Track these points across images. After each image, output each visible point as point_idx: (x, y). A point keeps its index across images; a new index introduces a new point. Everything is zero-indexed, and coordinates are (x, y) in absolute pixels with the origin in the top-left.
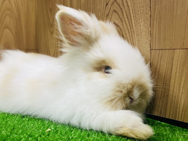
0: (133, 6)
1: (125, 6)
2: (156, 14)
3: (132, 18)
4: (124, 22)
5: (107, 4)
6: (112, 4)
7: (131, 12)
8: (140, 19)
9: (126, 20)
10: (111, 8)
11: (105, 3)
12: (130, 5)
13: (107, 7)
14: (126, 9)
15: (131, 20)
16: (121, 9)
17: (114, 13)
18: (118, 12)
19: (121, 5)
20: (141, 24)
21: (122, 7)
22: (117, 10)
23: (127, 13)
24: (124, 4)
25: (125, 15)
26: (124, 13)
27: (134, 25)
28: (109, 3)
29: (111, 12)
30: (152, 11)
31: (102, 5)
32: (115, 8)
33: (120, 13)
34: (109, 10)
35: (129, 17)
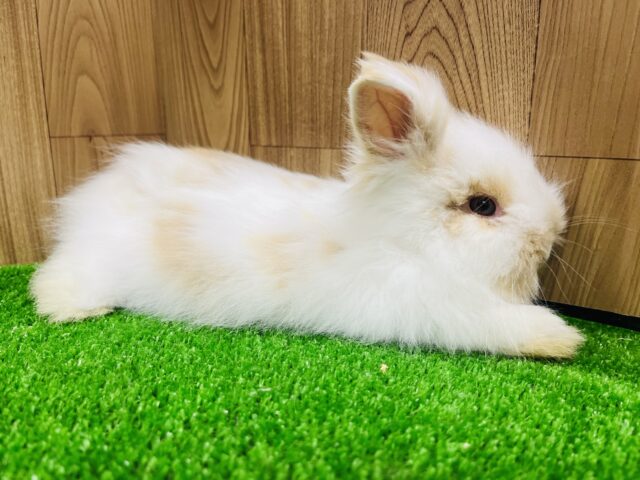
0: (486, 46)
1: (463, 46)
2: (549, 73)
3: (483, 77)
4: (457, 85)
5: (408, 35)
6: (425, 35)
7: (481, 62)
8: (505, 80)
9: (465, 79)
10: (422, 45)
11: (403, 28)
12: (477, 44)
13: (409, 40)
14: (465, 53)
15: (479, 82)
16: (451, 52)
17: (430, 58)
18: (442, 58)
19: (451, 41)
20: (506, 94)
21: (455, 46)
22: (438, 52)
23: (469, 63)
24: (462, 38)
25: (462, 69)
26: (460, 61)
27: (485, 94)
28: (416, 32)
29: (419, 54)
30: (540, 65)
31: (395, 34)
32: (433, 47)
33: (448, 61)
34: (414, 49)
35: (474, 75)
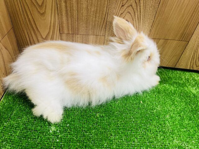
0: (144, 12)
1: (138, 11)
3: (141, 20)
4: (135, 21)
5: (123, 6)
6: (128, 7)
7: (142, 16)
8: (147, 21)
9: (137, 20)
10: (126, 9)
11: (121, 4)
12: (142, 11)
13: (123, 7)
14: (138, 13)
15: (140, 21)
16: (134, 12)
17: (128, 13)
18: (132, 14)
19: (135, 10)
20: (146, 24)
22: (131, 12)
23: (139, 16)
24: (138, 9)
25: (136, 17)
26: (136, 15)
27: (141, 24)
28: (125, 5)
29: (125, 12)
31: (118, 5)
32: (129, 11)
33: (133, 15)
34: (124, 10)
35: (139, 19)
